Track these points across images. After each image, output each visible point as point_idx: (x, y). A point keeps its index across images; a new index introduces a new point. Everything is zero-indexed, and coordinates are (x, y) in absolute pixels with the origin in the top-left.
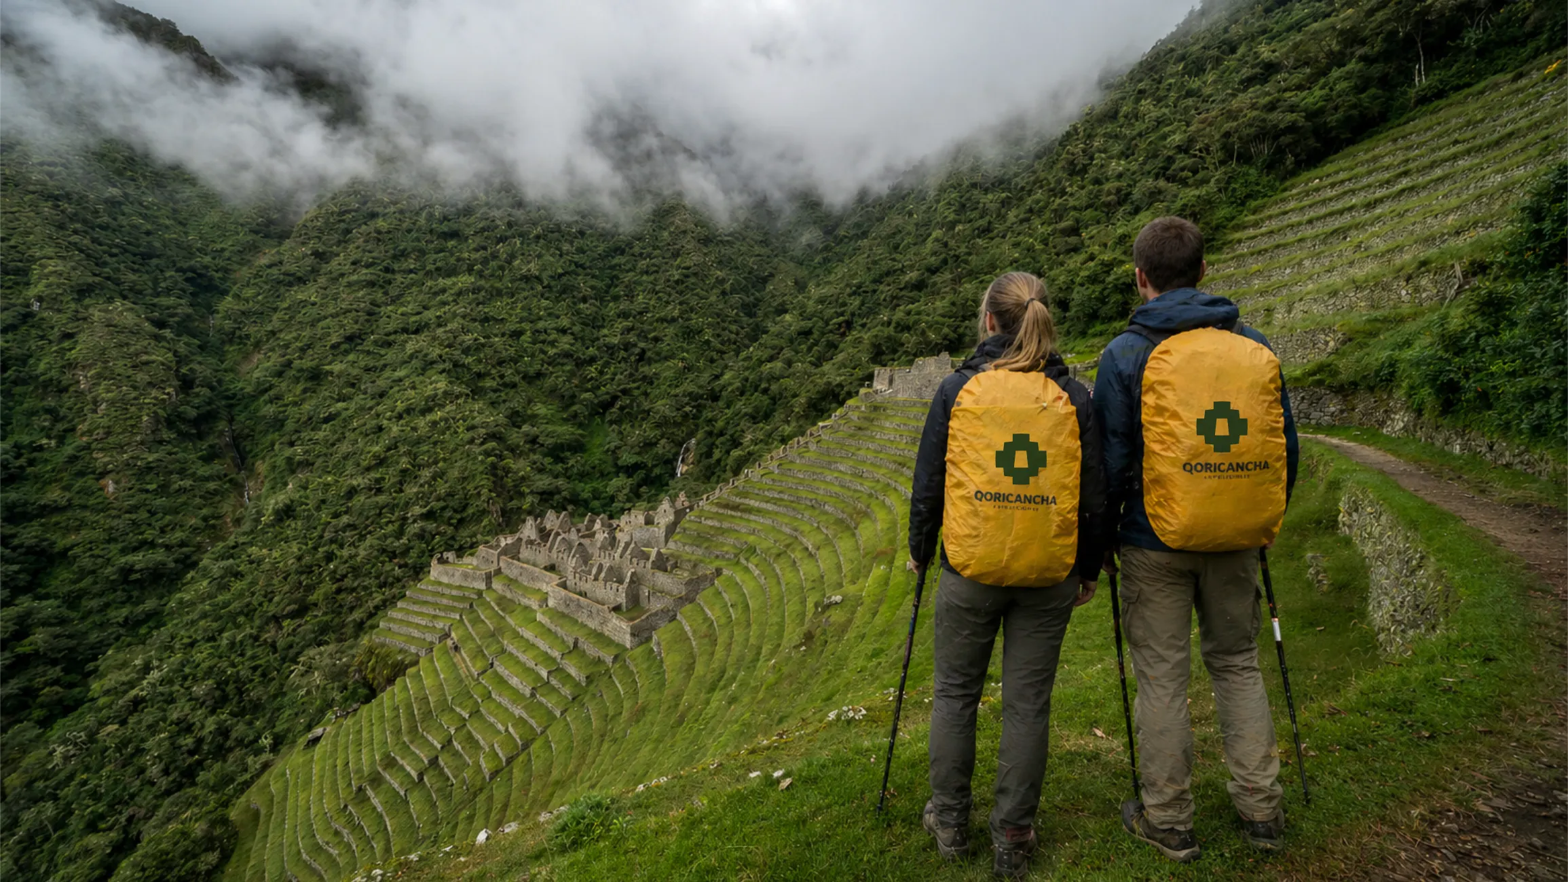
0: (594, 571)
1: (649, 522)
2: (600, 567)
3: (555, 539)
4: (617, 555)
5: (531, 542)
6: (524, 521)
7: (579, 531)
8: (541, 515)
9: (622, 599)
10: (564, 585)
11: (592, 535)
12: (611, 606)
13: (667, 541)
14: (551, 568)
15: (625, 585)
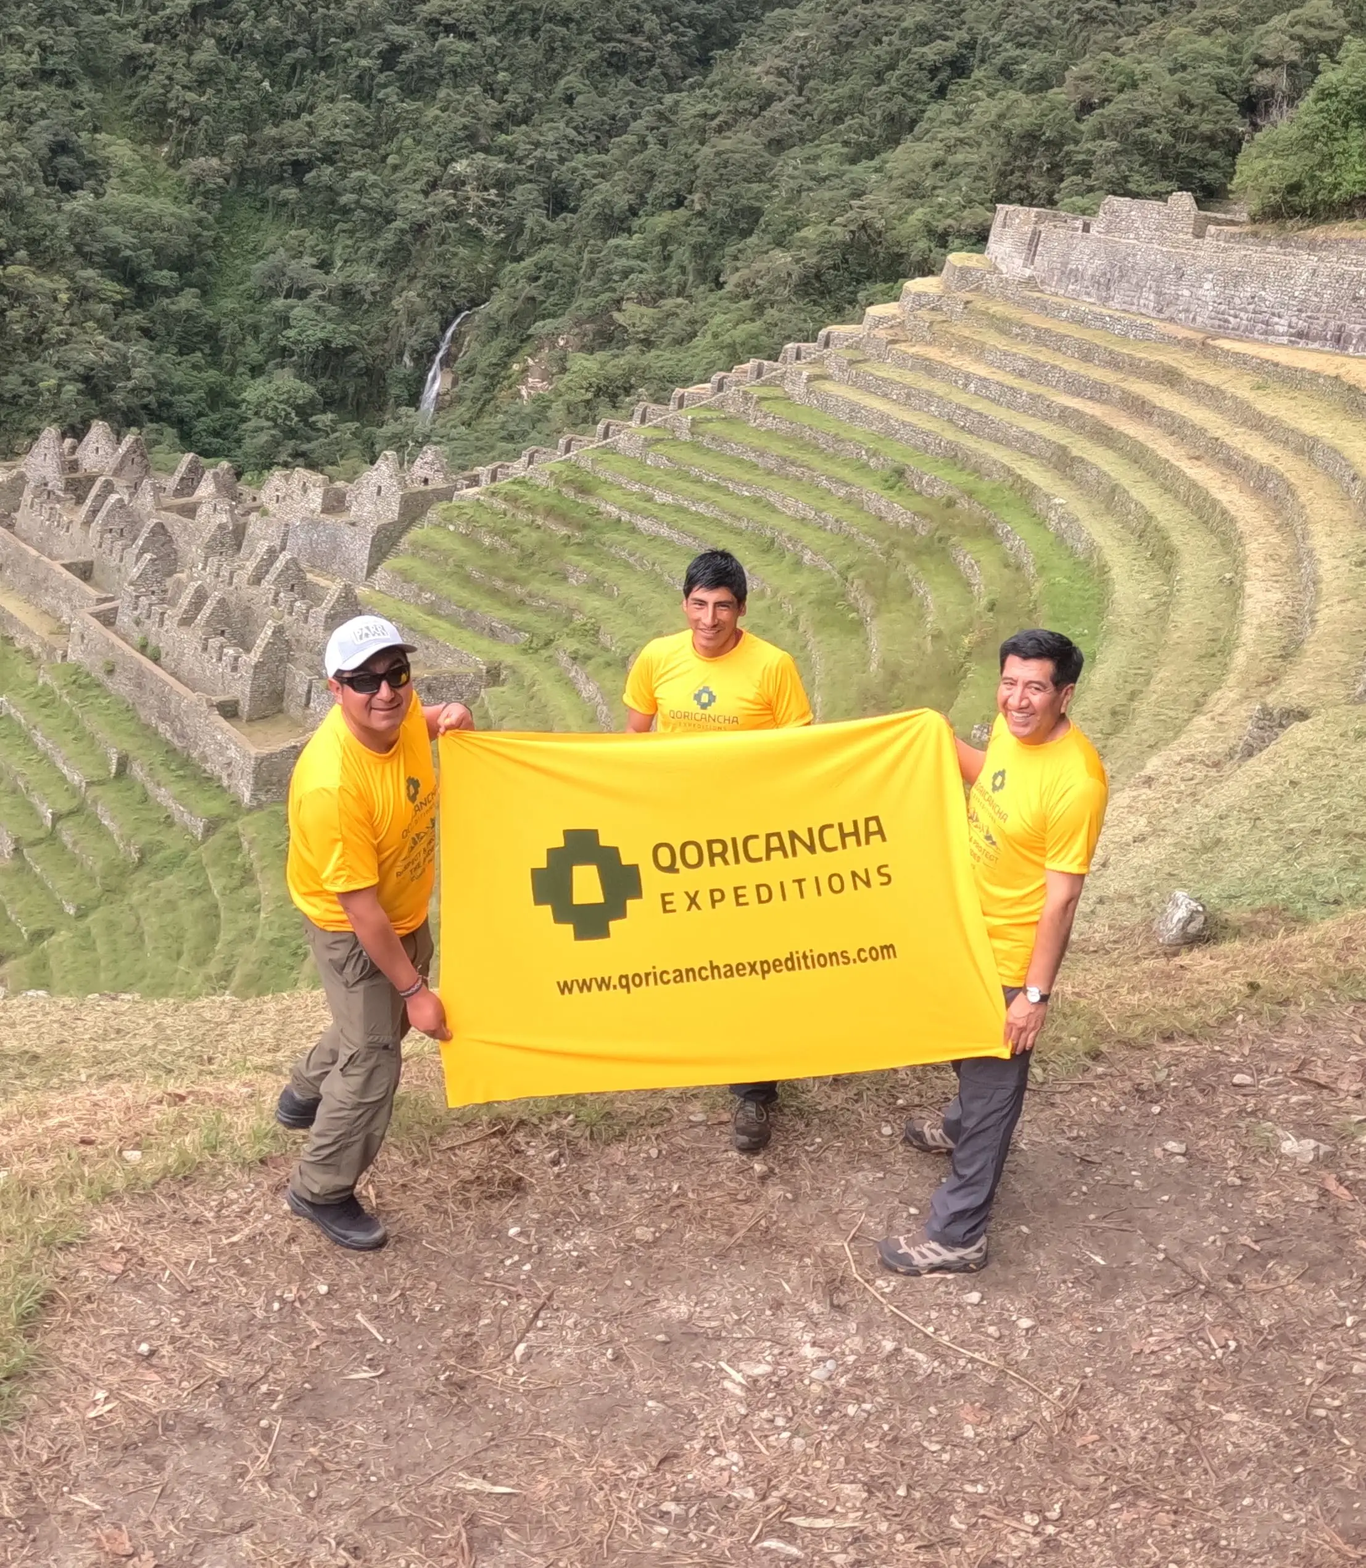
0: (185, 600)
1: (335, 504)
2: (200, 598)
3: (102, 497)
4: (243, 577)
5: (43, 488)
6: (34, 434)
7: (158, 490)
8: (77, 431)
9: (241, 689)
10: (108, 619)
11: (190, 511)
12: (216, 699)
13: (371, 570)
14: (85, 572)
15: (254, 657)
